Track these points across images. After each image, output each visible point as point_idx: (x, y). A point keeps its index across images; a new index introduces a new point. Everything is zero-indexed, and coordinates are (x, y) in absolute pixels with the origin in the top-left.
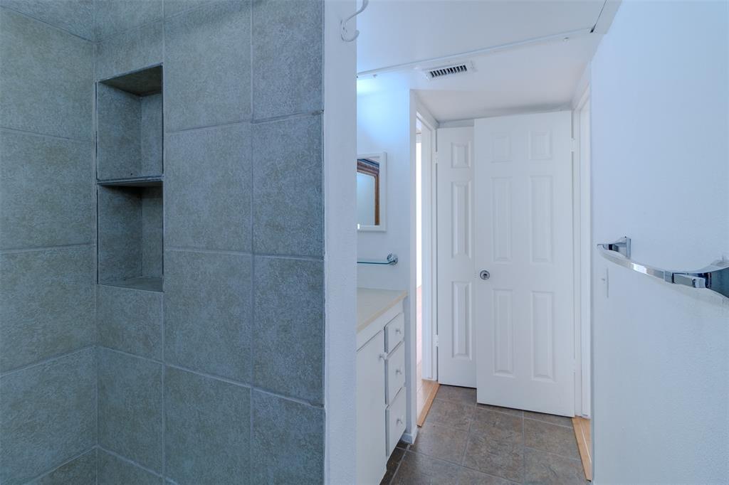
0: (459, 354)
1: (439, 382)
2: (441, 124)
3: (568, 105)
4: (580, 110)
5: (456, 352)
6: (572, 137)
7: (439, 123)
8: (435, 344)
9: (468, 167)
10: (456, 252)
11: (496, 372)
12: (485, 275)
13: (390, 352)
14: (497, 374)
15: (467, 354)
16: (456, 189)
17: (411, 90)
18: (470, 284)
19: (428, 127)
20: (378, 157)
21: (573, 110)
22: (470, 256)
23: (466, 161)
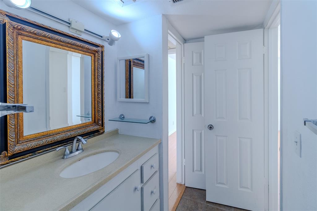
0: (197, 170)
1: (186, 186)
2: (187, 42)
3: (261, 26)
4: (269, 28)
5: (195, 169)
6: (264, 45)
7: (185, 41)
8: (184, 164)
9: (202, 65)
10: (195, 113)
11: (217, 184)
12: (211, 127)
13: (144, 183)
14: (218, 185)
15: (201, 170)
16: (195, 77)
17: (163, 15)
18: (203, 131)
19: (179, 43)
20: (144, 57)
21: (264, 28)
22: (203, 115)
23: (200, 61)
